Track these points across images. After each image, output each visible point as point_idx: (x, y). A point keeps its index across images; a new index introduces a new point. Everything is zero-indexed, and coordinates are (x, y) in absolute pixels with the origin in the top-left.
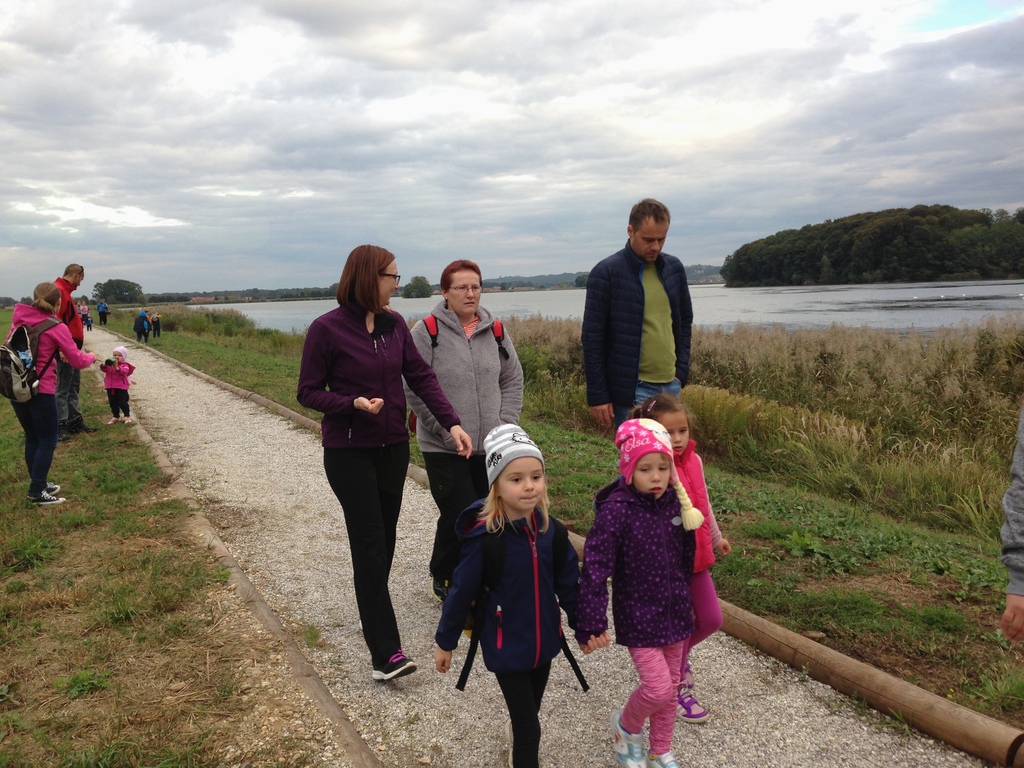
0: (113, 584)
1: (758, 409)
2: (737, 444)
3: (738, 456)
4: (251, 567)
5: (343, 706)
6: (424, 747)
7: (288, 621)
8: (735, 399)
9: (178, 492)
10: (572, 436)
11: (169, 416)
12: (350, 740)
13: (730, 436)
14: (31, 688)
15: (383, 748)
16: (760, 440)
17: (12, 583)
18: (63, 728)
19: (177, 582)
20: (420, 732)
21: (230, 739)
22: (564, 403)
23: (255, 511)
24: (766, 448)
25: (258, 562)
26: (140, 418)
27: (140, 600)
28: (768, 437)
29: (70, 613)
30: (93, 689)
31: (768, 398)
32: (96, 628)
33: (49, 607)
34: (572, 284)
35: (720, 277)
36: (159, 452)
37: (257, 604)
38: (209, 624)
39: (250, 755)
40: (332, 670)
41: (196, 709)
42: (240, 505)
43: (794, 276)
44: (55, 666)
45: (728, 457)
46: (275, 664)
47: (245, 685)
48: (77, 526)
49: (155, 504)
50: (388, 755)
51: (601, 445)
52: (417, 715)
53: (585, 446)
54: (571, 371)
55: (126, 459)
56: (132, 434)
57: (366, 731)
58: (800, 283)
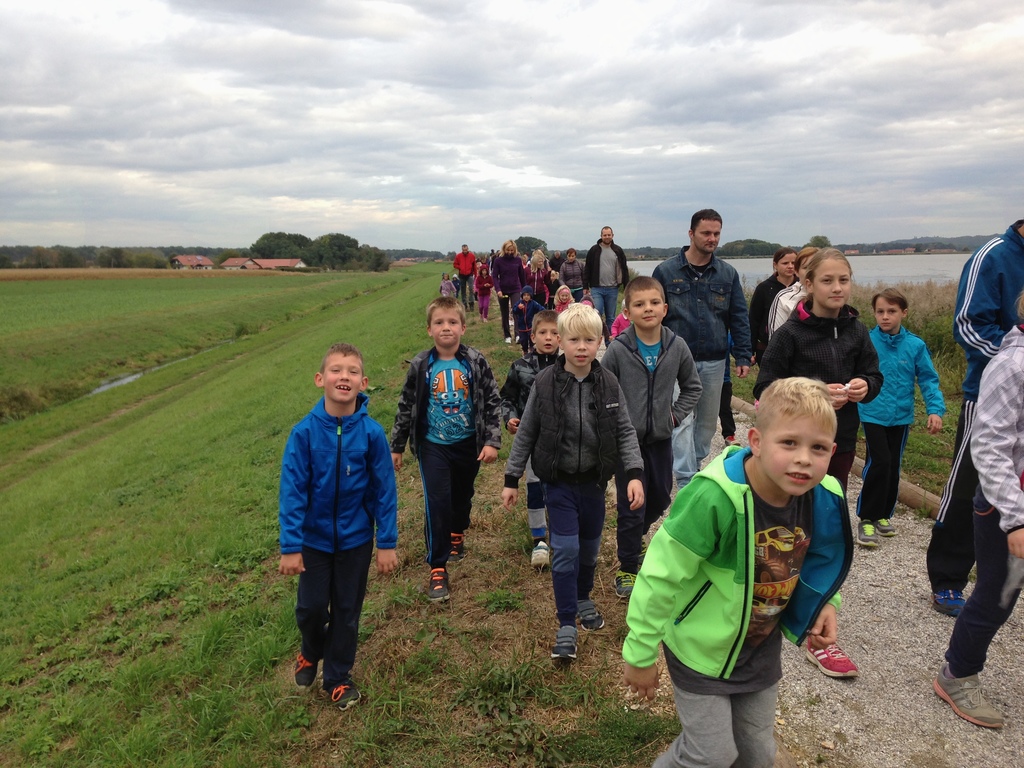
6: (826, 731)
15: (782, 722)
18: (485, 636)
20: (822, 714)
30: (509, 607)
44: (477, 581)
50: (787, 730)
52: (818, 696)
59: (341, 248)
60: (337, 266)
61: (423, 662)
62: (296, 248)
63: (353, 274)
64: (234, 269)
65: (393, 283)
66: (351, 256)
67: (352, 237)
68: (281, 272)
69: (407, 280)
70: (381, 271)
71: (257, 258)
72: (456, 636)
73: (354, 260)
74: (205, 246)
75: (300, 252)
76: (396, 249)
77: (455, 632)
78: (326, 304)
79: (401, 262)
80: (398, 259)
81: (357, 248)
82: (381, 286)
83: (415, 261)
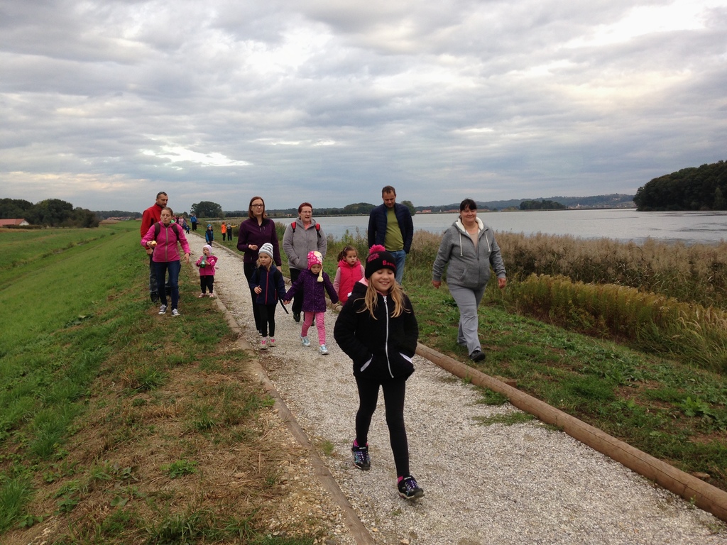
0: (199, 403)
1: (661, 303)
2: (643, 329)
3: (643, 339)
4: (288, 398)
5: (348, 498)
6: (404, 532)
7: (312, 437)
8: (642, 295)
9: (241, 345)
10: (515, 318)
11: (237, 293)
12: (353, 522)
13: (638, 323)
14: (146, 470)
15: (376, 530)
16: (662, 327)
17: (136, 400)
18: (166, 498)
19: (240, 405)
20: (402, 521)
21: (273, 514)
22: (509, 294)
23: (291, 360)
24: (666, 333)
25: (293, 395)
26: (219, 294)
27: (216, 416)
28: (668, 325)
29: (172, 421)
30: (186, 473)
31: (669, 295)
32: (189, 432)
33: (159, 416)
34: (517, 207)
35: (633, 203)
36: (231, 317)
37: (292, 424)
38: (260, 434)
39: (286, 526)
40: (341, 473)
41: (251, 491)
42: (281, 356)
43: (693, 203)
44: (162, 456)
45: (636, 339)
46: (303, 465)
47: (284, 478)
48: (178, 364)
49: (227, 352)
50: (379, 535)
51: (537, 325)
52: (399, 509)
53: (525, 325)
54: (515, 271)
55: (210, 321)
56: (214, 305)
57: (364, 517)
58: (697, 209)
59: (58, 210)
60: (55, 224)
61: (116, 522)
62: (20, 210)
63: (68, 230)
65: (103, 236)
66: (67, 216)
67: (68, 201)
68: (8, 229)
69: (113, 234)
70: (92, 227)
72: (144, 499)
75: (24, 214)
76: (104, 210)
77: (143, 496)
78: (46, 253)
79: (109, 220)
80: (106, 218)
81: (72, 210)
82: (92, 238)
83: (120, 220)
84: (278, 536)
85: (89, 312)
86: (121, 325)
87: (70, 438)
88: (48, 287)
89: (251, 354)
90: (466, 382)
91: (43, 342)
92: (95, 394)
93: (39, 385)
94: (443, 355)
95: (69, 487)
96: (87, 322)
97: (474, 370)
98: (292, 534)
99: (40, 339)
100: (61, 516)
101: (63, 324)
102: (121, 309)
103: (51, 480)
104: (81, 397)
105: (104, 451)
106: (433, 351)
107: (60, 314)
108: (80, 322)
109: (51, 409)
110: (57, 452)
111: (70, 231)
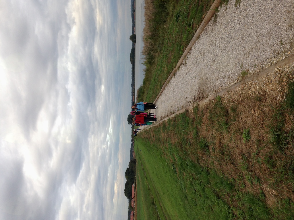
4: (217, 90)
5: (271, 65)
9: (191, 108)
12: (284, 63)
14: (245, 149)
15: (289, 52)
17: (212, 151)
18: (259, 142)
21: (274, 98)
23: (199, 88)
25: (216, 88)
30: (249, 133)
32: (229, 132)
33: (221, 142)
36: (178, 112)
37: (230, 89)
38: (234, 102)
39: (281, 93)
41: (261, 107)
42: (197, 92)
44: (239, 143)
46: (252, 84)
47: (258, 93)
48: (197, 134)
49: (194, 114)
50: (292, 51)
55: (179, 121)
57: (282, 58)
59: (129, 173)
60: (134, 174)
61: (269, 163)
62: (129, 186)
64: (135, 204)
65: (140, 158)
67: (126, 169)
68: (136, 191)
69: (139, 154)
70: (136, 161)
71: (132, 198)
72: (259, 151)
73: (133, 169)
74: (128, 212)
75: (130, 184)
77: (257, 151)
78: (145, 178)
79: (134, 155)
81: (129, 168)
82: (140, 162)
83: (133, 151)
84: (286, 96)
85: (171, 165)
86: (178, 154)
87: (226, 177)
88: (159, 179)
89: (195, 105)
90: (217, 10)
91: (182, 182)
92: (207, 166)
93: (200, 185)
94: (203, 21)
95: (248, 179)
96: (175, 166)
97: (212, 6)
98: (286, 90)
99: (181, 183)
100: (262, 183)
101: (175, 174)
102: (171, 153)
103: (244, 185)
104: (208, 171)
105: (234, 165)
106: (200, 26)
107: (171, 175)
108: (175, 169)
109: (212, 182)
110: (232, 182)
111: (137, 169)
